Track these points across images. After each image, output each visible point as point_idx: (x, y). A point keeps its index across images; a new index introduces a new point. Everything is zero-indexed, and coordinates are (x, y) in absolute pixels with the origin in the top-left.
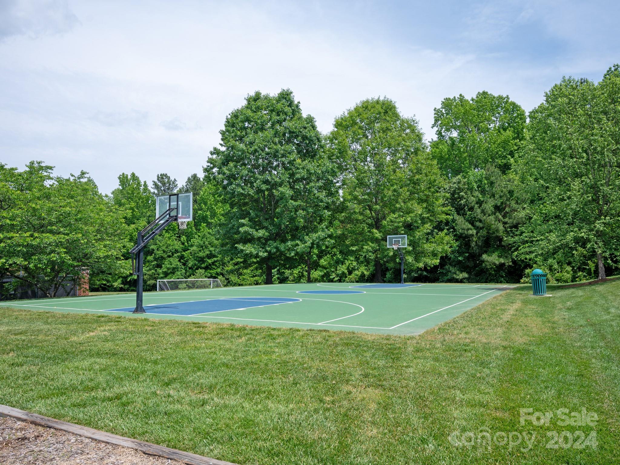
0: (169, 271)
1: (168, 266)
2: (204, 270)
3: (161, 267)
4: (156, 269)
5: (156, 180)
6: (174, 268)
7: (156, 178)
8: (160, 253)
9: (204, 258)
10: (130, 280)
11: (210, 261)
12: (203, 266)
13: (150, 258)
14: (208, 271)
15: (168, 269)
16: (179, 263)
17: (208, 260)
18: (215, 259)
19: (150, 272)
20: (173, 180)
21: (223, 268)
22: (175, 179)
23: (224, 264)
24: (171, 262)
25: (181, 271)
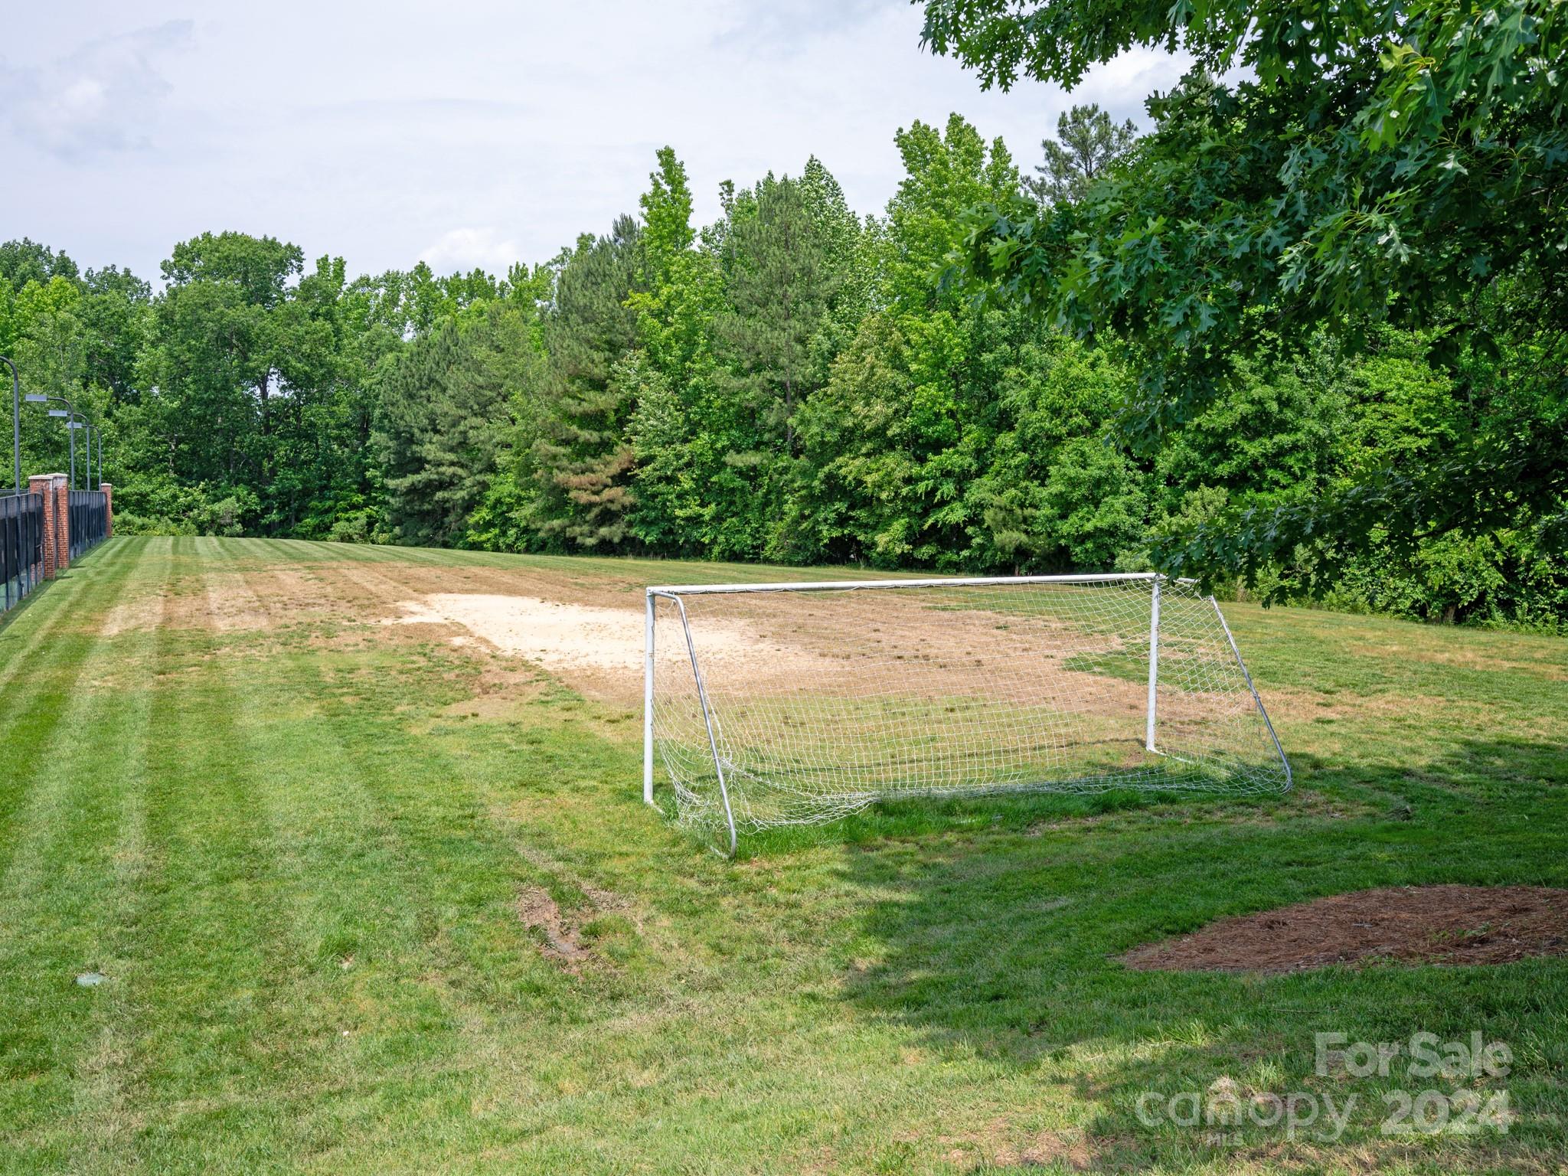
0: (1076, 495)
1: (1072, 472)
2: (1224, 491)
3: (1043, 478)
4: (1023, 484)
5: (1055, 137)
6: (1098, 483)
7: (1056, 128)
8: (1036, 420)
9: (1227, 433)
10: (934, 525)
11: (1253, 449)
12: (1223, 469)
13: (1006, 439)
14: (1250, 493)
15: (1073, 483)
16: (1120, 461)
17: (1246, 446)
18: (1284, 439)
19: (1003, 500)
20: (1121, 124)
21: (1322, 482)
22: (1128, 122)
23: (1332, 461)
24: (1083, 454)
25: (1130, 492)
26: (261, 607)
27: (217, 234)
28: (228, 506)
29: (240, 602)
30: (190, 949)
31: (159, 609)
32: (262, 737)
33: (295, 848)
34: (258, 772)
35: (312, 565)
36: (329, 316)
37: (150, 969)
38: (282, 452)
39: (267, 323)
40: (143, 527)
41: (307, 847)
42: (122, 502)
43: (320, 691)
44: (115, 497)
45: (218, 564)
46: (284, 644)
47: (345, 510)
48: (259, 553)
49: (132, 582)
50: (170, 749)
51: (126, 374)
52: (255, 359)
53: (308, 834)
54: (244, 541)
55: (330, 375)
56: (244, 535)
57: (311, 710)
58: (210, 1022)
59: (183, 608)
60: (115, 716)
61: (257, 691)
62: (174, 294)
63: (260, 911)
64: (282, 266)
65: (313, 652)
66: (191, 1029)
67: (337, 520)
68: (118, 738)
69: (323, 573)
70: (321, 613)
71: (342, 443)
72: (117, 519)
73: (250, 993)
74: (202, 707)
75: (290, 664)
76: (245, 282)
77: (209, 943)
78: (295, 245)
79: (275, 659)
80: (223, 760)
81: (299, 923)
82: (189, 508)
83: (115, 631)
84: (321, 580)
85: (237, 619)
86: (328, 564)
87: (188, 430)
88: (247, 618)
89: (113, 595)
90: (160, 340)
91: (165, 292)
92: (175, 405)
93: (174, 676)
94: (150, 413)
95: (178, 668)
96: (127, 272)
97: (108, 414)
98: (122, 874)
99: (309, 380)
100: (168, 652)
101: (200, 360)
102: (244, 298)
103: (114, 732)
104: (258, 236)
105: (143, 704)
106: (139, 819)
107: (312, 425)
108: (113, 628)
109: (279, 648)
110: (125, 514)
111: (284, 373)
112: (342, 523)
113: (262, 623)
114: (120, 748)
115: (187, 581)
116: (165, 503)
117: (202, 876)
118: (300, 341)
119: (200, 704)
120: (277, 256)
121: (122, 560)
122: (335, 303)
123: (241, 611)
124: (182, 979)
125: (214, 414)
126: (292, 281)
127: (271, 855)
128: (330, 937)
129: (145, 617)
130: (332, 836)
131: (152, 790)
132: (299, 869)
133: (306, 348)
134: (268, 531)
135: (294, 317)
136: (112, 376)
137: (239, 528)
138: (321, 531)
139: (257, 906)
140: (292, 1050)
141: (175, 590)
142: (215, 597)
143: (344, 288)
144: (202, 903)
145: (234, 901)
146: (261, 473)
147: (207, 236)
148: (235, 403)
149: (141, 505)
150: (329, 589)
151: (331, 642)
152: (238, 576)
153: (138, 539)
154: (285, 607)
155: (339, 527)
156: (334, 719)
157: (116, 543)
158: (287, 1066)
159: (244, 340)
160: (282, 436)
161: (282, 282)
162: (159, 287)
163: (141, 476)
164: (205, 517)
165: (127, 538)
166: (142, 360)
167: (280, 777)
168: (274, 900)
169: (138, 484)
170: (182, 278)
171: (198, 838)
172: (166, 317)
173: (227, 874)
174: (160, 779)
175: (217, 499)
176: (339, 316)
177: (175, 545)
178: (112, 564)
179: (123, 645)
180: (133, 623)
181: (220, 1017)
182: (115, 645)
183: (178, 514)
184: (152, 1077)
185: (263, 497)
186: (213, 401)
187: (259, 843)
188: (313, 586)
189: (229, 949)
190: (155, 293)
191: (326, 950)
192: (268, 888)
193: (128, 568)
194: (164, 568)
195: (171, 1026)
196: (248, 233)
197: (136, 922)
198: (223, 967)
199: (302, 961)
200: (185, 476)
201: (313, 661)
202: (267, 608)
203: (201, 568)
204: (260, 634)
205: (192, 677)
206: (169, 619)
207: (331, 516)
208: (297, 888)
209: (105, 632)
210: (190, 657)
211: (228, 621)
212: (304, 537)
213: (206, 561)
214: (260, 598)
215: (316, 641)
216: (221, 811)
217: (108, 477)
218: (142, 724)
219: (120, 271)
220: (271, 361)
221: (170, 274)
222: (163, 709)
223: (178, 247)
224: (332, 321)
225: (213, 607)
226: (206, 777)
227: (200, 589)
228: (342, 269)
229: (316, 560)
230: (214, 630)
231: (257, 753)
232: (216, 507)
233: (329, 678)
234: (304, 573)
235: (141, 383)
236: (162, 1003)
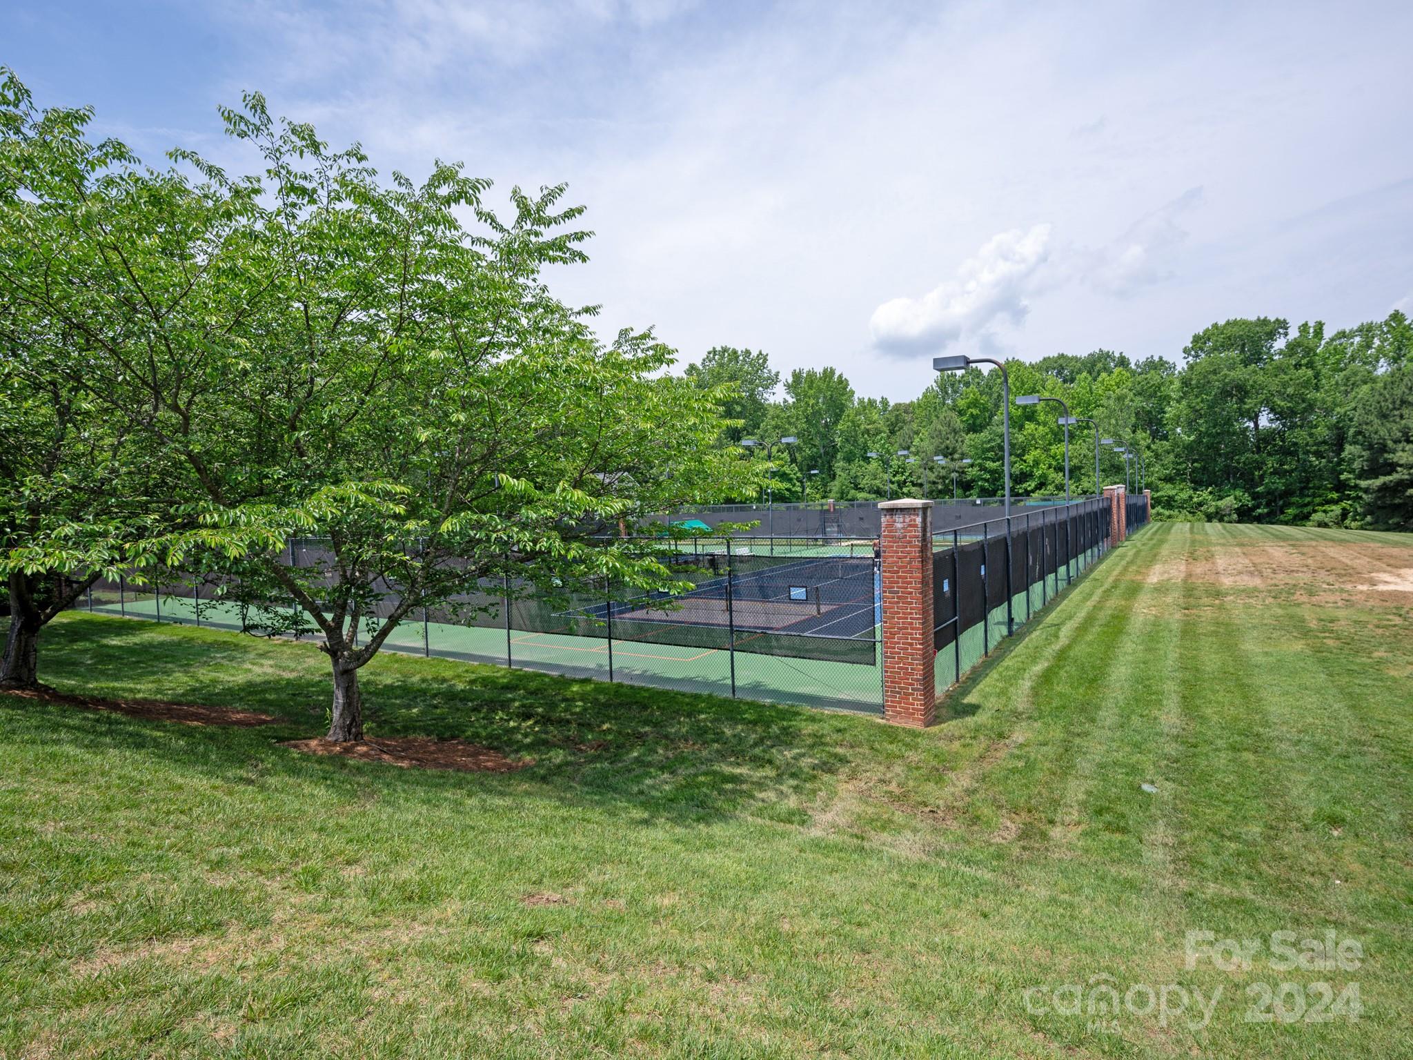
26: (1256, 571)
27: (1222, 322)
28: (1229, 502)
29: (1240, 567)
30: (1213, 787)
31: (1183, 568)
32: (1261, 659)
33: (1289, 740)
34: (1259, 682)
35: (1294, 543)
36: (1310, 365)
37: (1187, 793)
38: (1271, 463)
39: (1260, 378)
40: (1170, 517)
41: (1300, 741)
42: (1157, 502)
43: (1306, 633)
44: (1152, 499)
45: (1222, 541)
46: (1275, 598)
47: (1323, 505)
48: (1253, 534)
49: (1165, 550)
50: (1194, 658)
51: (1160, 423)
52: (1249, 403)
53: (1300, 732)
54: (1240, 526)
55: (1311, 408)
56: (1239, 522)
57: (1299, 646)
58: (1230, 839)
59: (1199, 568)
60: (1158, 632)
61: (1254, 627)
62: (1191, 367)
63: (1264, 776)
64: (1271, 335)
65: (1299, 605)
66: (1216, 840)
67: (1315, 511)
68: (1160, 646)
69: (1305, 550)
70: (1304, 578)
71: (1319, 455)
72: (1154, 511)
73: (1258, 829)
74: (1215, 634)
75: (1280, 612)
76: (1242, 351)
77: (1227, 787)
78: (1281, 318)
79: (1268, 607)
80: (1232, 670)
81: (1295, 792)
82: (1200, 504)
83: (1155, 580)
84: (1303, 554)
85: (1238, 578)
86: (1307, 543)
87: (1201, 454)
88: (1245, 578)
89: (1153, 558)
90: (1182, 398)
91: (1186, 367)
92: (1192, 438)
93: (1194, 611)
94: (1175, 445)
95: (1197, 606)
96: (1161, 358)
97: (1148, 447)
98: (1166, 730)
99: (1293, 413)
100: (1190, 596)
101: (1210, 407)
102: (1242, 361)
103: (1158, 642)
104: (1253, 318)
105: (1175, 626)
106: (1175, 698)
107: (1295, 444)
108: (1154, 577)
109: (1270, 600)
110: (1159, 509)
111: (1272, 410)
112: (1319, 514)
113: (1257, 582)
114: (1162, 652)
115: (1201, 551)
116: (1185, 501)
117: (1220, 743)
118: (1285, 385)
119: (1213, 632)
120: (1268, 329)
121: (1157, 537)
122: (1315, 354)
123: (1240, 573)
124: (1210, 805)
125: (1219, 443)
126: (1280, 344)
127: (1271, 740)
128: (1321, 809)
129: (1174, 573)
130: (1320, 737)
131: (1184, 682)
132: (1293, 754)
133: (1290, 390)
134: (1259, 520)
135: (1281, 369)
136: (1150, 423)
137: (1235, 516)
138: (1301, 519)
139: (1261, 773)
140: (1293, 878)
141: (1193, 557)
142: (1221, 562)
143: (1323, 342)
144: (1222, 760)
145: (1243, 764)
146: (1252, 480)
147: (1215, 326)
148: (1234, 433)
149: (1169, 503)
150: (1310, 561)
151: (1314, 599)
152: (1237, 549)
153: (1166, 524)
154: (1274, 571)
155: (1317, 517)
156: (1319, 655)
157: (1152, 527)
158: (1290, 888)
159: (1242, 391)
160: (1269, 454)
161: (1271, 347)
162: (1181, 364)
163: (1169, 486)
164: (1212, 510)
165: (1160, 524)
166: (1170, 412)
167: (1275, 688)
168: (1274, 771)
169: (1167, 490)
170: (1197, 356)
171: (1216, 718)
172: (1186, 382)
173: (1238, 746)
174: (1188, 675)
175: (1221, 498)
176: (1319, 365)
177: (1192, 529)
178: (1151, 539)
179: (1161, 589)
180: (1166, 576)
181: (1235, 838)
182: (1155, 589)
183: (1195, 508)
184: (1189, 859)
185: (1255, 496)
186: (1218, 434)
187: (1261, 730)
188: (1297, 559)
189: (1241, 796)
190: (1179, 368)
191: (1317, 817)
192: (1269, 762)
193: (1162, 542)
194: (1184, 543)
195: (1202, 834)
196: (1245, 318)
197: (1177, 761)
198: (1238, 807)
199: (1299, 819)
200: (1197, 484)
201: (1298, 611)
202: (1260, 572)
203: (1210, 543)
204: (1255, 589)
205: (1207, 613)
206: (1189, 575)
207: (1310, 508)
208: (1293, 768)
209: (1149, 581)
210: (1205, 600)
211: (1231, 579)
212: (1286, 523)
213: (1214, 539)
214: (1255, 565)
215: (1301, 597)
216: (1232, 704)
217: (1148, 486)
218: (1175, 639)
219: (1156, 359)
220: (1262, 403)
221: (1189, 354)
222: (1188, 631)
223: (1195, 337)
224: (1313, 368)
225: (1220, 569)
226: (1220, 679)
227: (1210, 557)
228: (1321, 329)
229: (1297, 540)
230: (1221, 584)
231: (1257, 670)
232: (1219, 503)
233: (1313, 625)
234: (1289, 549)
235: (1168, 428)
236: (1196, 816)
